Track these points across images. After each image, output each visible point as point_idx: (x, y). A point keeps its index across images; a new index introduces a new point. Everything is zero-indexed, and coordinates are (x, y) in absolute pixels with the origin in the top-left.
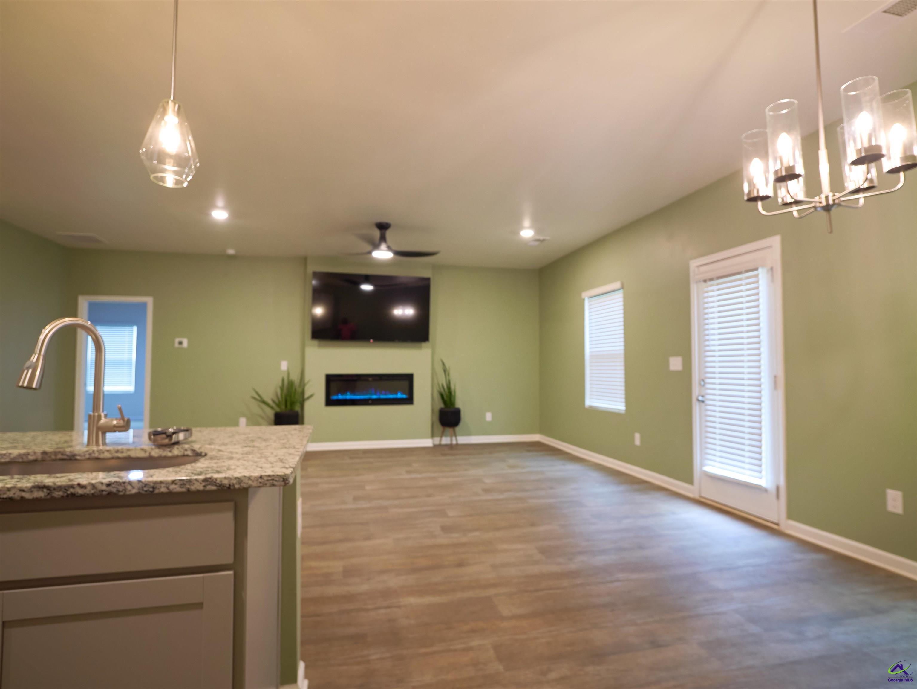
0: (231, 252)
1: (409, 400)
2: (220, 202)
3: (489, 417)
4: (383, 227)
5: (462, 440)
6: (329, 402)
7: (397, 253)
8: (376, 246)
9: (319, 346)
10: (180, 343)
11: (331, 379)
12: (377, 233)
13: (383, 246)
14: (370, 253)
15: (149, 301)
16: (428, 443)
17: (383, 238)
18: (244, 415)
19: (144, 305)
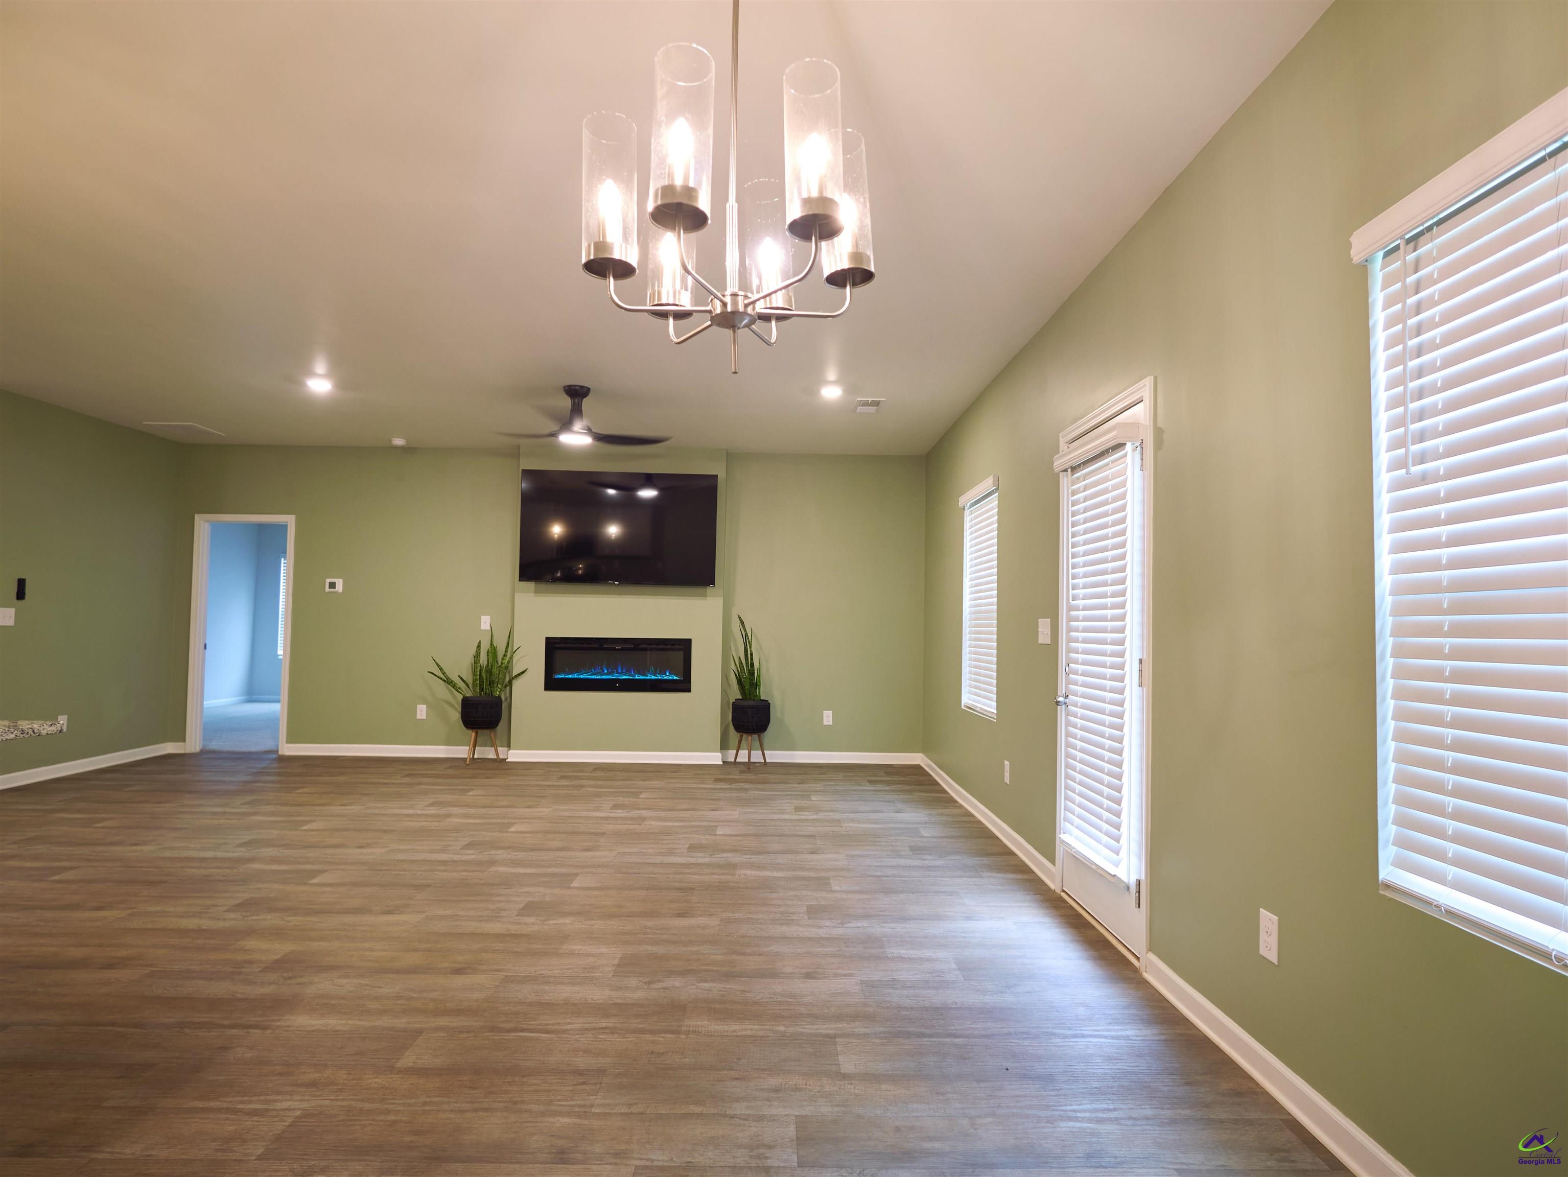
0: (399, 442)
1: (683, 685)
2: (320, 367)
3: (828, 718)
4: (577, 393)
5: (775, 756)
6: (552, 684)
7: (600, 438)
8: (566, 425)
9: (536, 592)
10: (332, 585)
11: (554, 647)
12: (566, 402)
13: (578, 426)
14: (554, 435)
15: (290, 520)
16: (714, 758)
17: (577, 411)
18: (424, 702)
19: (284, 528)
